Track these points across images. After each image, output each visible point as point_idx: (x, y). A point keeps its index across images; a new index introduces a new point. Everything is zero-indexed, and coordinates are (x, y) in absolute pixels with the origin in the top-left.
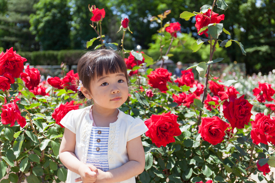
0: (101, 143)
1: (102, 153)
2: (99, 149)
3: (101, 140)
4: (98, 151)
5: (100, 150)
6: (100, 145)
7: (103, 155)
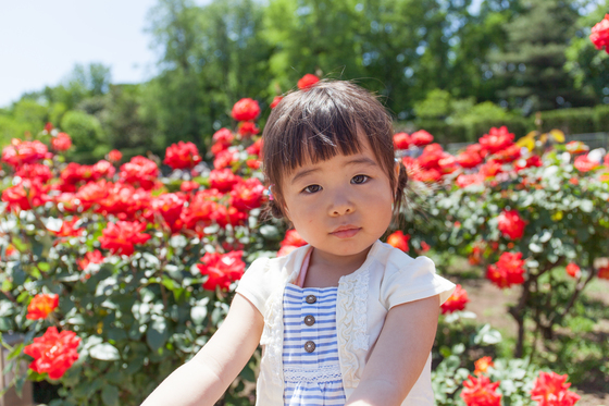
0: (316, 326)
1: (321, 357)
2: (315, 346)
3: (317, 318)
4: (310, 352)
5: (317, 350)
6: (316, 334)
7: (325, 363)
